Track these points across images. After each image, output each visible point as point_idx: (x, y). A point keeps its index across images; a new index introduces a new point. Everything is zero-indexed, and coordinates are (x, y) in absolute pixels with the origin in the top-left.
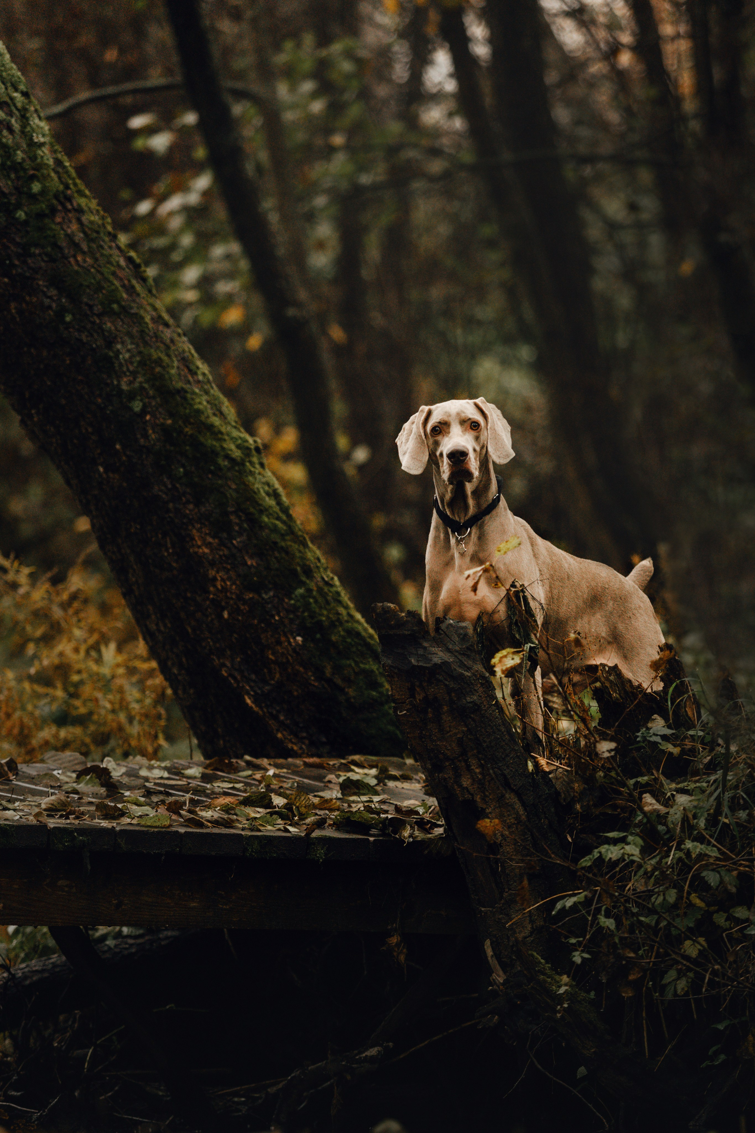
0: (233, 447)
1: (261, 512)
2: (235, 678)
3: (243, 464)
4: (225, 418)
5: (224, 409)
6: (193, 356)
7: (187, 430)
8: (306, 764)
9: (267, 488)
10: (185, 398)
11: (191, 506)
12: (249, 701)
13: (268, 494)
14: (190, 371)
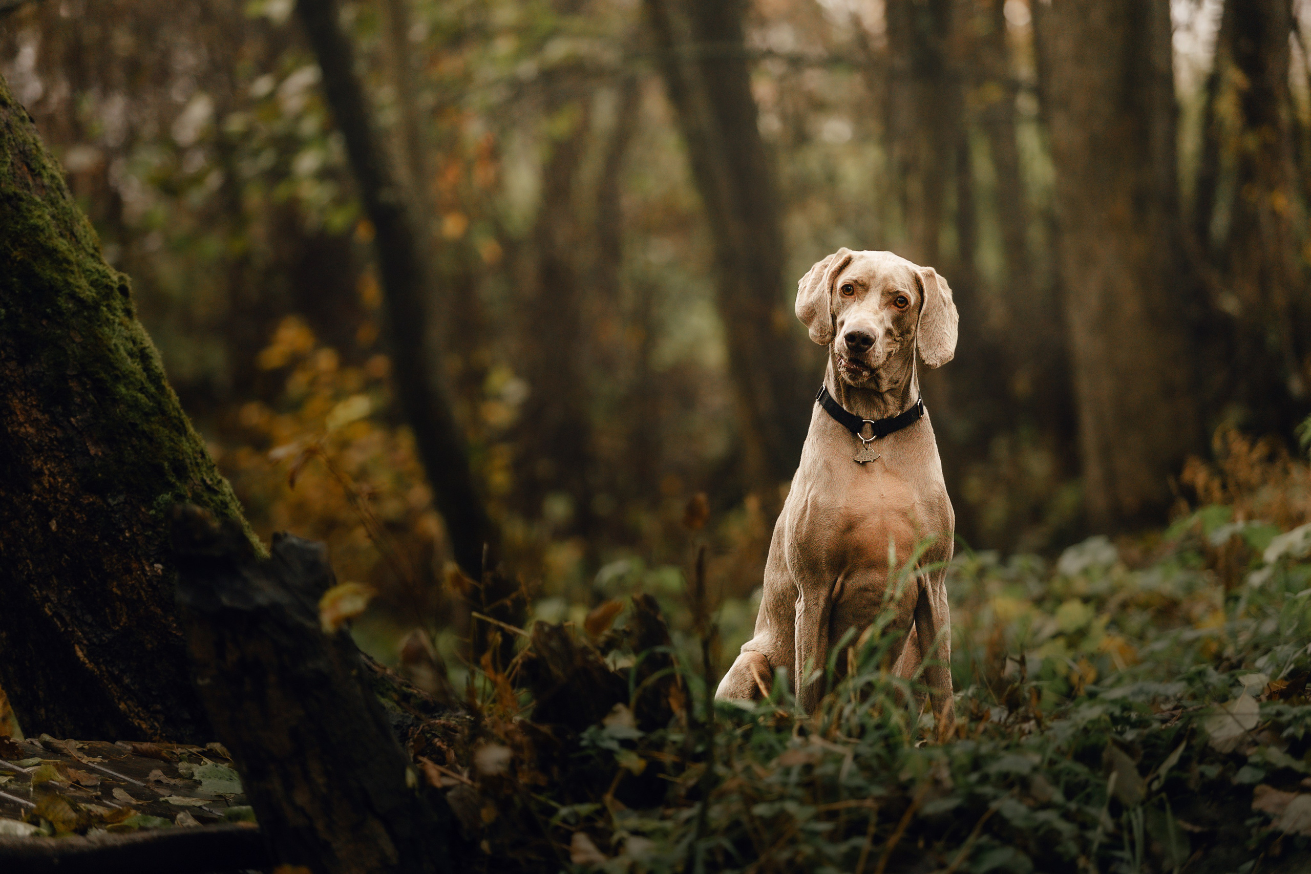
0: (83, 282)
1: (117, 379)
2: (62, 619)
3: (96, 307)
4: (78, 242)
5: (79, 229)
6: (38, 149)
7: (15, 253)
8: (136, 752)
9: (130, 345)
10: (18, 209)
11: (12, 365)
12: (80, 654)
13: (131, 354)
14: (31, 170)
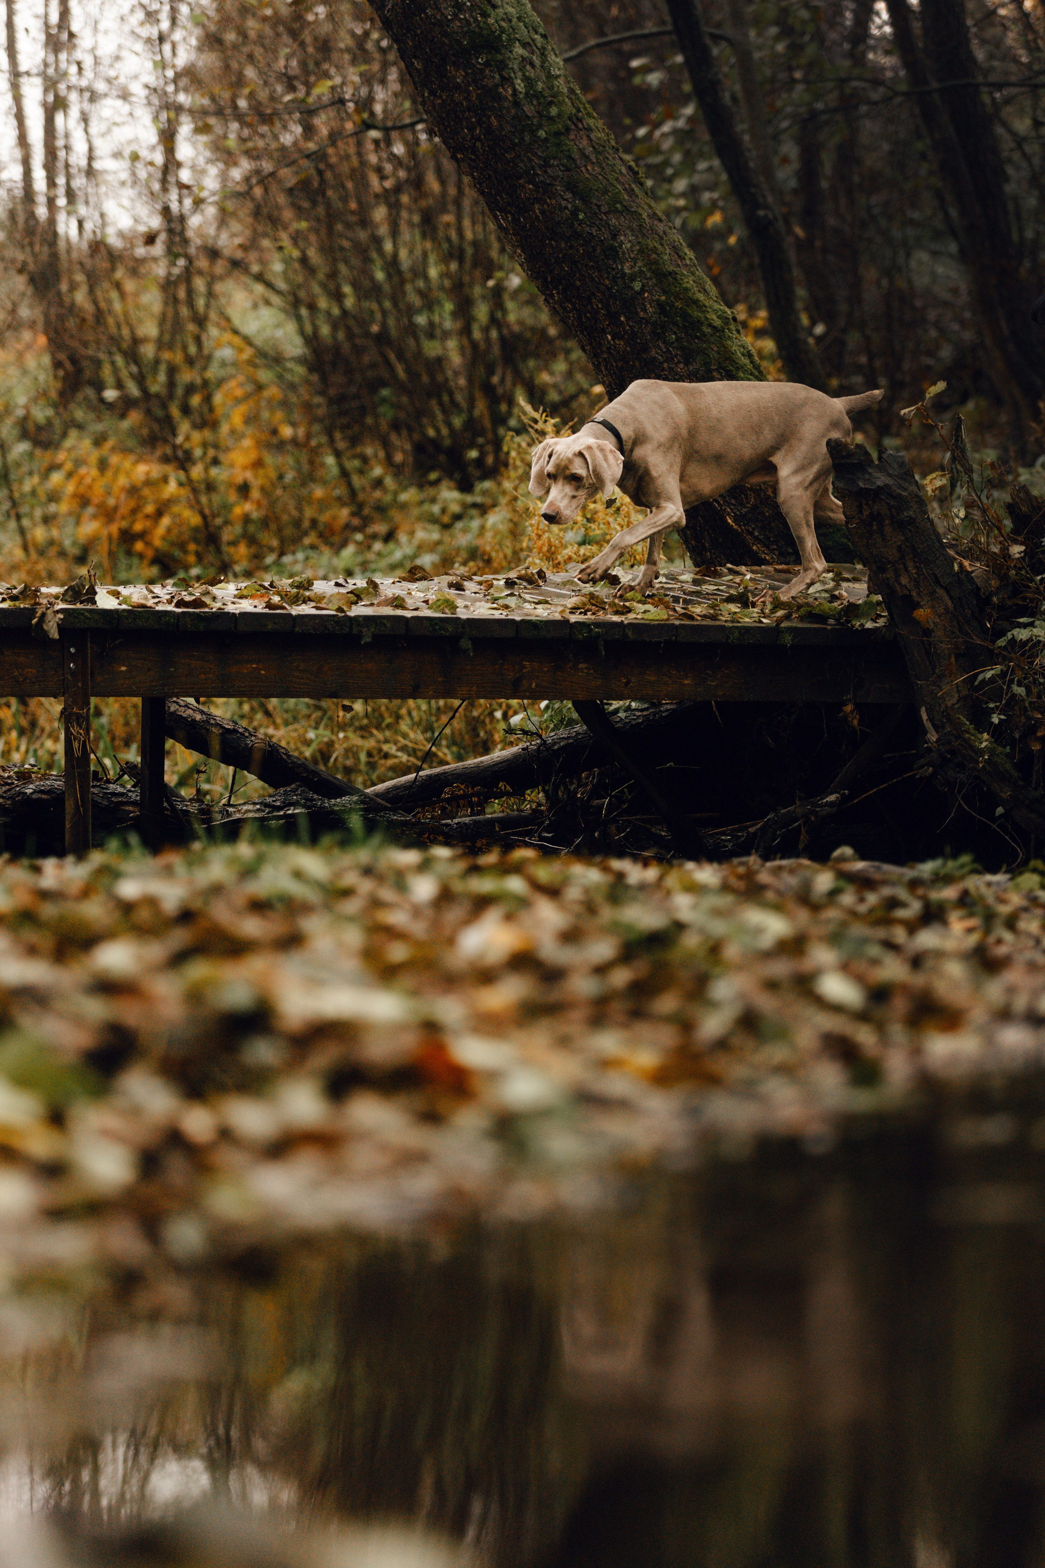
0: (714, 317)
1: (737, 369)
2: (718, 503)
3: (723, 331)
4: (708, 294)
5: (707, 287)
6: (681, 245)
7: (677, 304)
8: (775, 570)
9: (742, 350)
10: (676, 279)
11: (682, 366)
12: (729, 521)
13: (743, 355)
14: (679, 256)
